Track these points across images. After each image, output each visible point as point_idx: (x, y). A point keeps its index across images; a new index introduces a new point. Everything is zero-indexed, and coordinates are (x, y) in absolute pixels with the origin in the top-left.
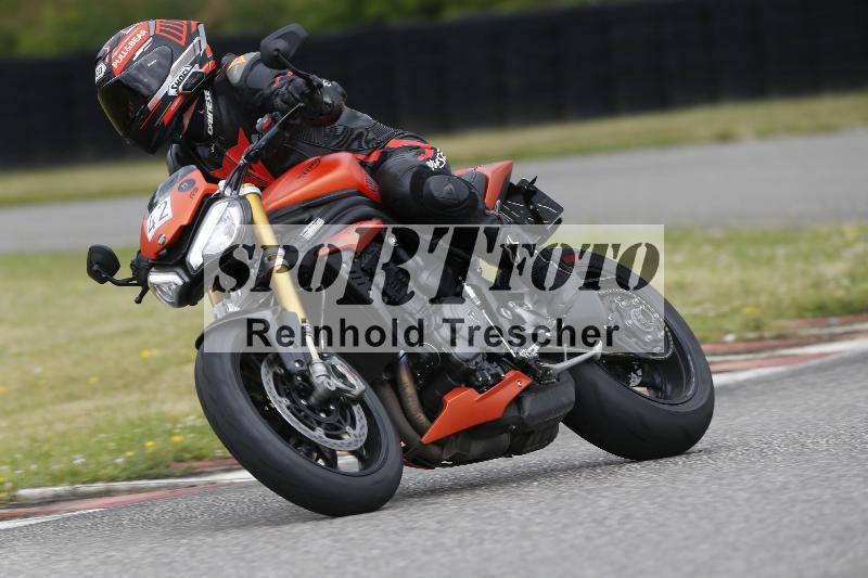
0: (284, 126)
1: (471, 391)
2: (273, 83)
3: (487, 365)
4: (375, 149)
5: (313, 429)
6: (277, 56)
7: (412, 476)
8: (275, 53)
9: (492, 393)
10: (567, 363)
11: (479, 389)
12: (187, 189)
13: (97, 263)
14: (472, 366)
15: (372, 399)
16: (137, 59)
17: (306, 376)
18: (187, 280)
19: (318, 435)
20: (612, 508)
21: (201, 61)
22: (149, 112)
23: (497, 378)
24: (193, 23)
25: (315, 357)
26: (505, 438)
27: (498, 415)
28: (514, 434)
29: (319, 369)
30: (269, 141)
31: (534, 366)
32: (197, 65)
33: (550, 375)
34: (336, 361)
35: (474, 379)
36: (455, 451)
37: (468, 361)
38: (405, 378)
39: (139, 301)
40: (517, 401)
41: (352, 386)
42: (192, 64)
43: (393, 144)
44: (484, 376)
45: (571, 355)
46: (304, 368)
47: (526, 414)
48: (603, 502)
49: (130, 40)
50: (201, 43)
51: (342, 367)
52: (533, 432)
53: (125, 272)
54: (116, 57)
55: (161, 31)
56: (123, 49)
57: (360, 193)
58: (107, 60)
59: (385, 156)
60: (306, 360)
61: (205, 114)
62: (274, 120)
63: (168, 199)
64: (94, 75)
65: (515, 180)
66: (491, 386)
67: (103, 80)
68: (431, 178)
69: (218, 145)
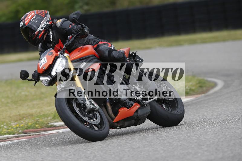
0: (75, 38)
1: (126, 108)
2: (69, 27)
3: (129, 101)
4: (95, 44)
5: (85, 117)
6: (74, 19)
7: (112, 131)
8: (74, 18)
9: (131, 109)
10: (149, 101)
11: (128, 108)
12: (51, 55)
13: (23, 75)
14: (126, 102)
15: (101, 110)
16: (32, 21)
17: (84, 104)
18: (51, 79)
19: (86, 119)
20: (91, 154)
21: (48, 21)
22: (35, 35)
23: (132, 105)
24: (46, 11)
25: (87, 99)
26: (133, 121)
27: (132, 115)
28: (135, 120)
29: (88, 103)
30: (72, 42)
31: (141, 102)
32: (48, 22)
33: (145, 104)
34: (91, 100)
35: (126, 105)
36: (121, 124)
37: (125, 100)
38: (108, 105)
39: (35, 85)
40: (137, 111)
41: (96, 107)
42: (47, 22)
43: (100, 43)
44: (129, 104)
45: (150, 99)
46: (84, 102)
47: (139, 114)
48: (88, 152)
49: (30, 15)
50: (48, 16)
51: (93, 102)
52: (140, 120)
53: (30, 77)
54: (26, 20)
55: (38, 13)
56: (28, 18)
57: (94, 56)
58: (23, 21)
59: (98, 46)
60: (84, 100)
61: (50, 35)
62: (73, 37)
63: (45, 57)
64: (20, 25)
65: (131, 53)
66: (131, 107)
67: (22, 27)
68: (113, 52)
69: (53, 44)
